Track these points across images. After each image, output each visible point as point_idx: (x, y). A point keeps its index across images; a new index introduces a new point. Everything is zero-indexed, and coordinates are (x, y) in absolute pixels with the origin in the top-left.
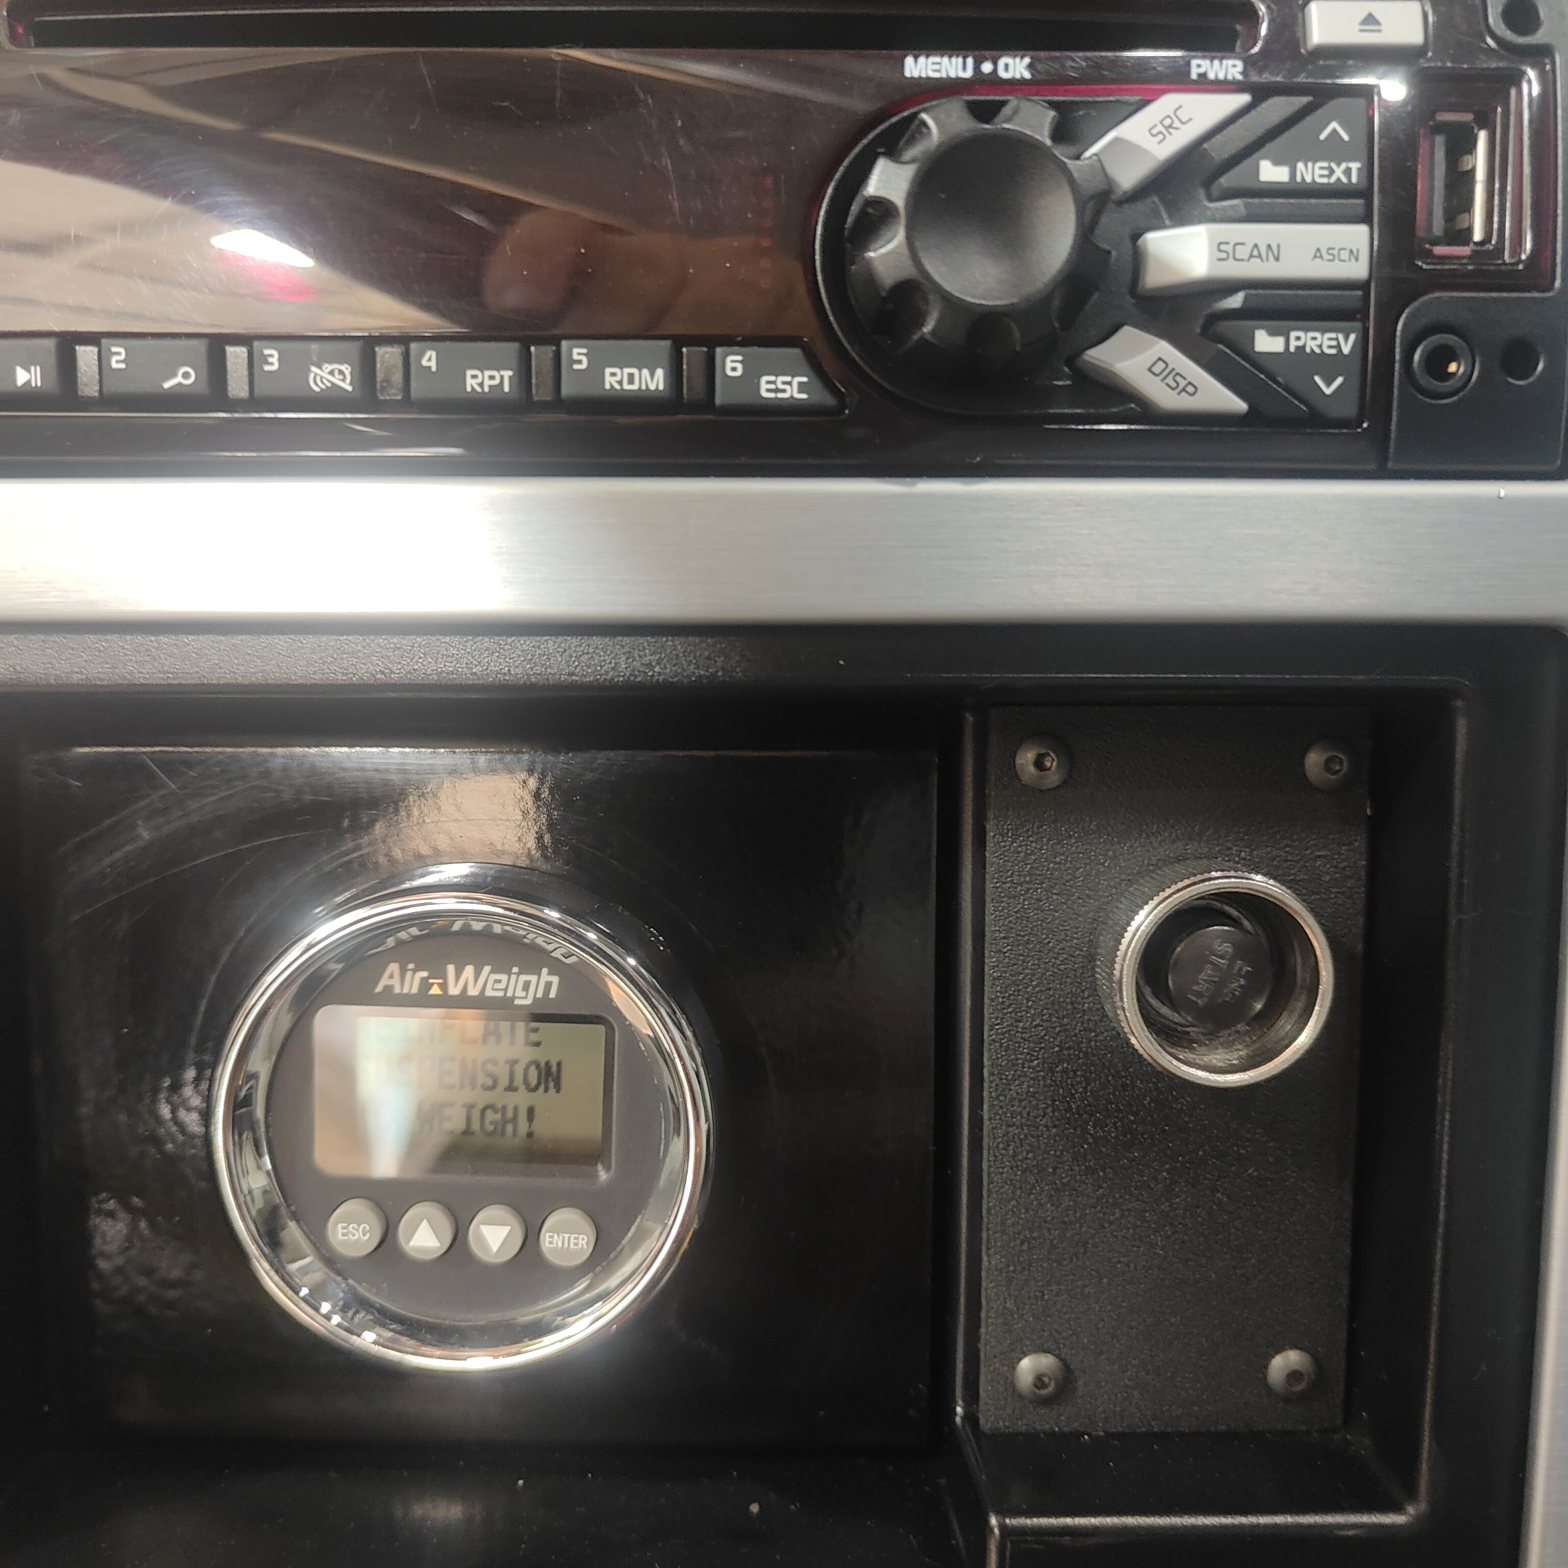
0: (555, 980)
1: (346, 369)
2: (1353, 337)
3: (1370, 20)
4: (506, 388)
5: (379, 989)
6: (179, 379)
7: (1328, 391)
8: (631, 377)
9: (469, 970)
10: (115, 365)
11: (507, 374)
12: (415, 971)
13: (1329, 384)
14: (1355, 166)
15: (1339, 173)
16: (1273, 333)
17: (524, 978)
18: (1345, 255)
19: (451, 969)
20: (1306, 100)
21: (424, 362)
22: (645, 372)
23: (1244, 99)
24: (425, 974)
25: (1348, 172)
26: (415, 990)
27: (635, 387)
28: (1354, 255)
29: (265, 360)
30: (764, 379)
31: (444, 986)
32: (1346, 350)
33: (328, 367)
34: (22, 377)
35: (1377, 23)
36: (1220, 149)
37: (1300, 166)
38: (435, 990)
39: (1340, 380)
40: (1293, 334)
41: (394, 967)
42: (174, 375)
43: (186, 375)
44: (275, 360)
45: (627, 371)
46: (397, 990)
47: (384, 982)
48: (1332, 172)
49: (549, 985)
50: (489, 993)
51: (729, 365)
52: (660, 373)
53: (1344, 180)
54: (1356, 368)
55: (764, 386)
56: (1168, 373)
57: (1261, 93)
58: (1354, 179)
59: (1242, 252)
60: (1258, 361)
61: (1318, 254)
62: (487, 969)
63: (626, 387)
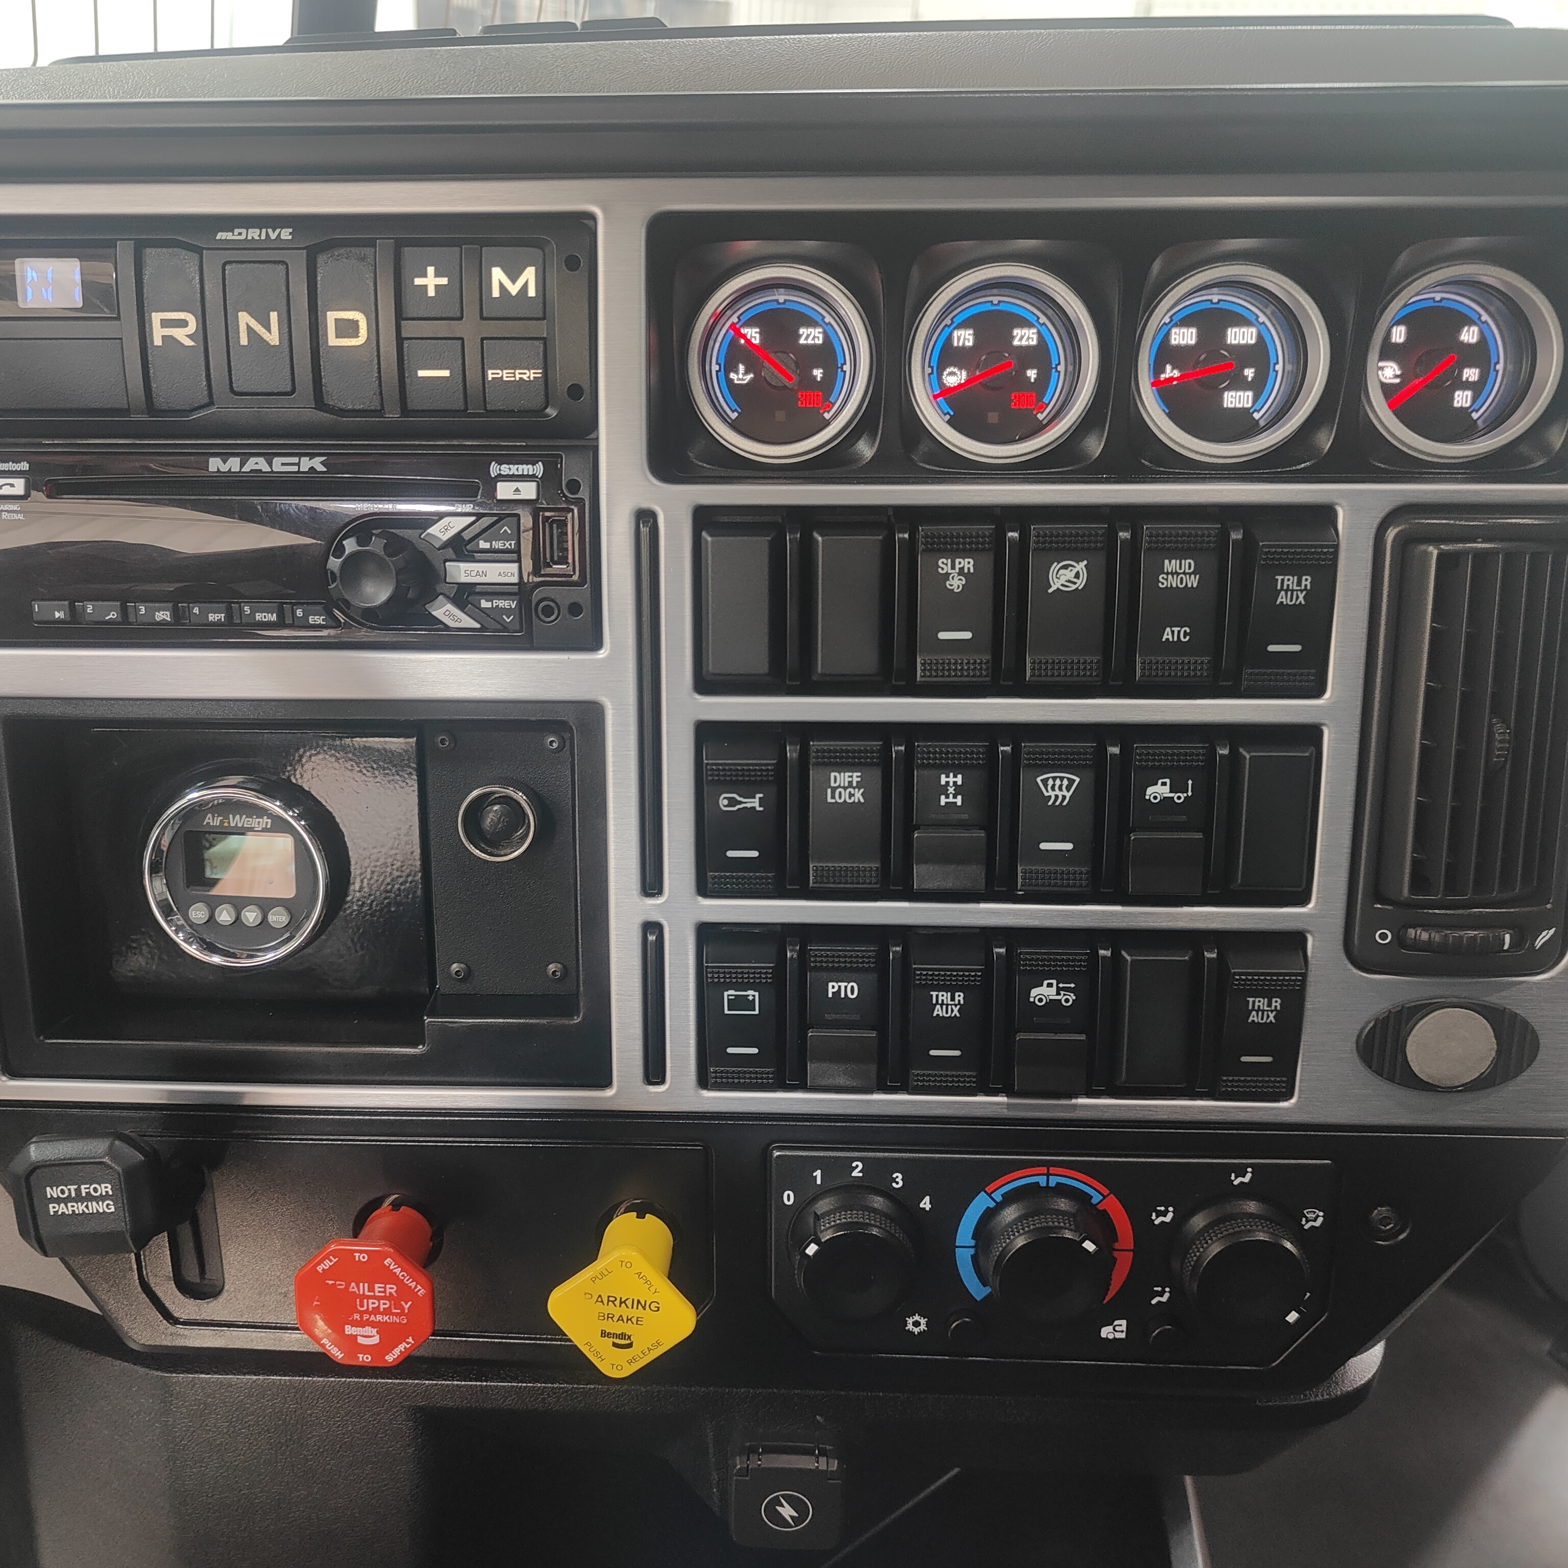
0: (269, 821)
1: (168, 613)
2: (515, 602)
3: (517, 490)
4: (223, 620)
5: (205, 823)
6: (111, 616)
7: (508, 621)
8: (265, 616)
9: (238, 817)
10: (89, 611)
11: (223, 615)
12: (218, 817)
13: (508, 618)
14: (513, 542)
15: (507, 545)
16: (487, 601)
17: (258, 820)
18: (509, 574)
19: (231, 816)
20: (496, 518)
21: (194, 611)
22: (270, 615)
23: (473, 519)
24: (221, 818)
25: (510, 544)
26: (218, 824)
27: (266, 620)
28: (513, 575)
29: (140, 610)
30: (311, 617)
31: (229, 823)
32: (513, 607)
33: (162, 613)
34: (57, 615)
35: (519, 491)
36: (467, 535)
37: (494, 542)
38: (226, 824)
39: (512, 617)
40: (494, 601)
41: (210, 815)
42: (109, 615)
43: (113, 615)
44: (143, 610)
45: (264, 614)
46: (211, 824)
47: (206, 821)
48: (505, 545)
49: (267, 822)
50: (245, 826)
51: (298, 613)
52: (275, 615)
53: (509, 547)
54: (517, 612)
55: (310, 620)
56: (451, 615)
57: (479, 516)
58: (513, 547)
59: (474, 574)
60: (483, 610)
61: (500, 574)
62: (244, 816)
63: (264, 620)
